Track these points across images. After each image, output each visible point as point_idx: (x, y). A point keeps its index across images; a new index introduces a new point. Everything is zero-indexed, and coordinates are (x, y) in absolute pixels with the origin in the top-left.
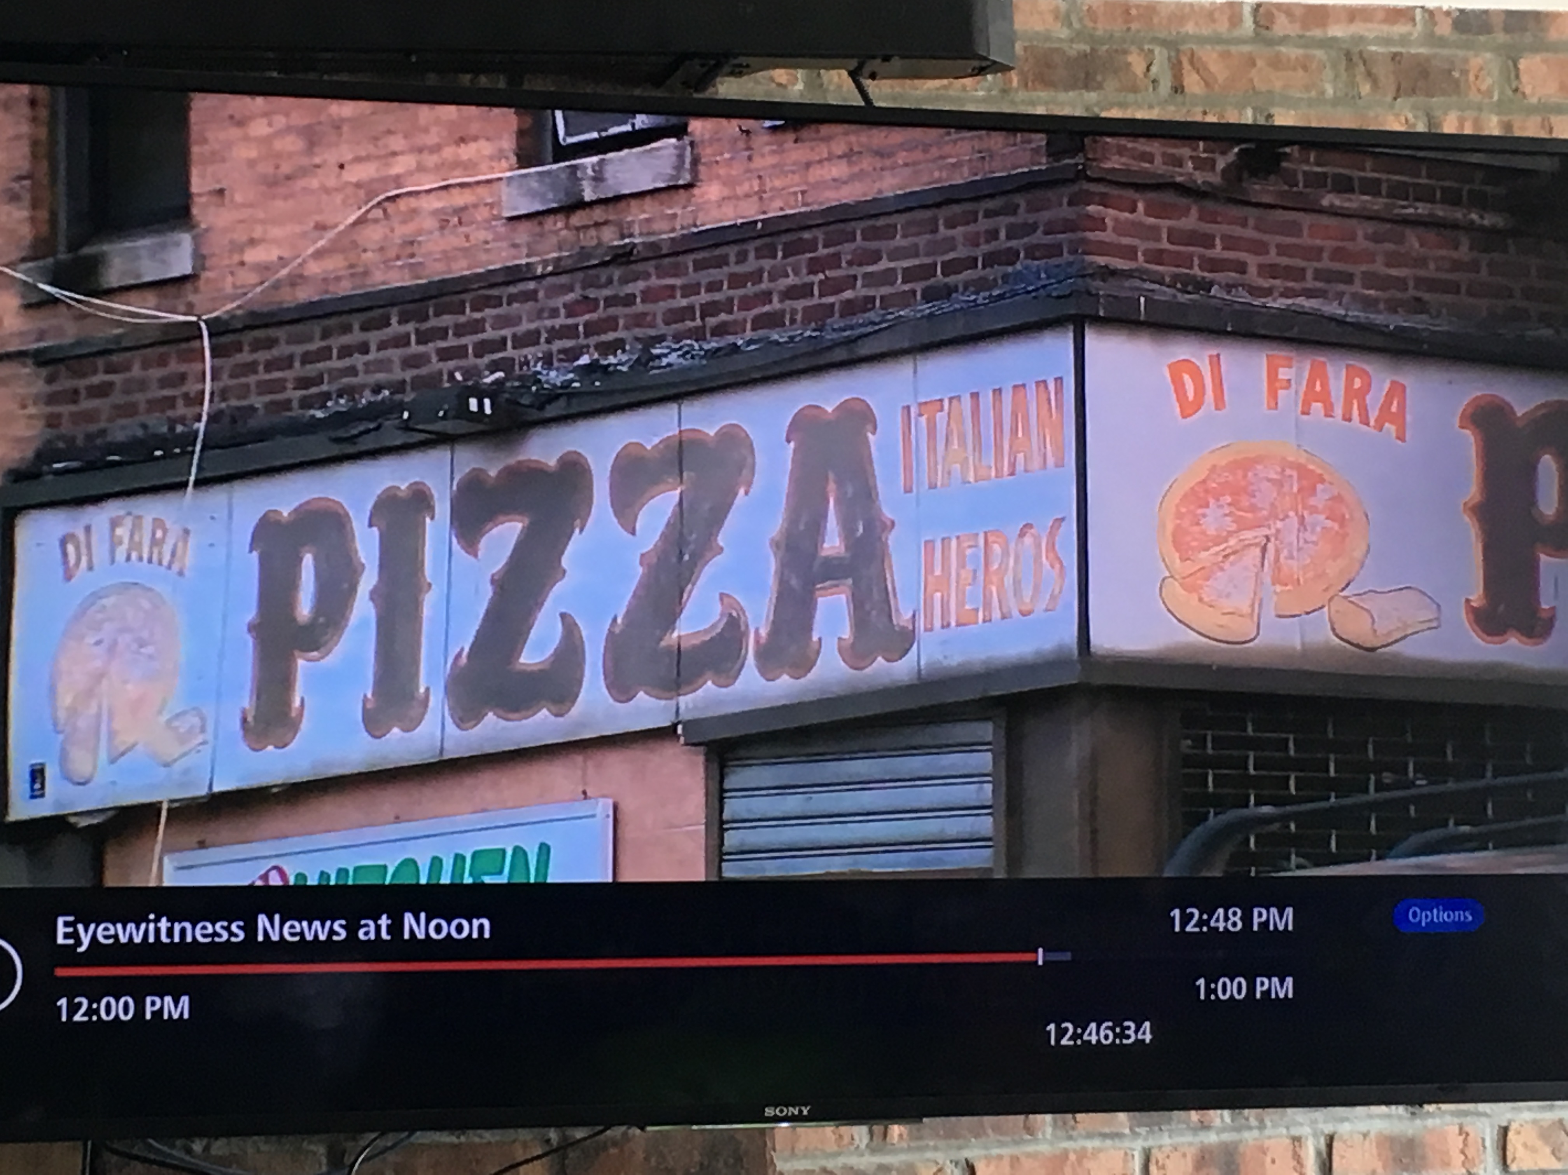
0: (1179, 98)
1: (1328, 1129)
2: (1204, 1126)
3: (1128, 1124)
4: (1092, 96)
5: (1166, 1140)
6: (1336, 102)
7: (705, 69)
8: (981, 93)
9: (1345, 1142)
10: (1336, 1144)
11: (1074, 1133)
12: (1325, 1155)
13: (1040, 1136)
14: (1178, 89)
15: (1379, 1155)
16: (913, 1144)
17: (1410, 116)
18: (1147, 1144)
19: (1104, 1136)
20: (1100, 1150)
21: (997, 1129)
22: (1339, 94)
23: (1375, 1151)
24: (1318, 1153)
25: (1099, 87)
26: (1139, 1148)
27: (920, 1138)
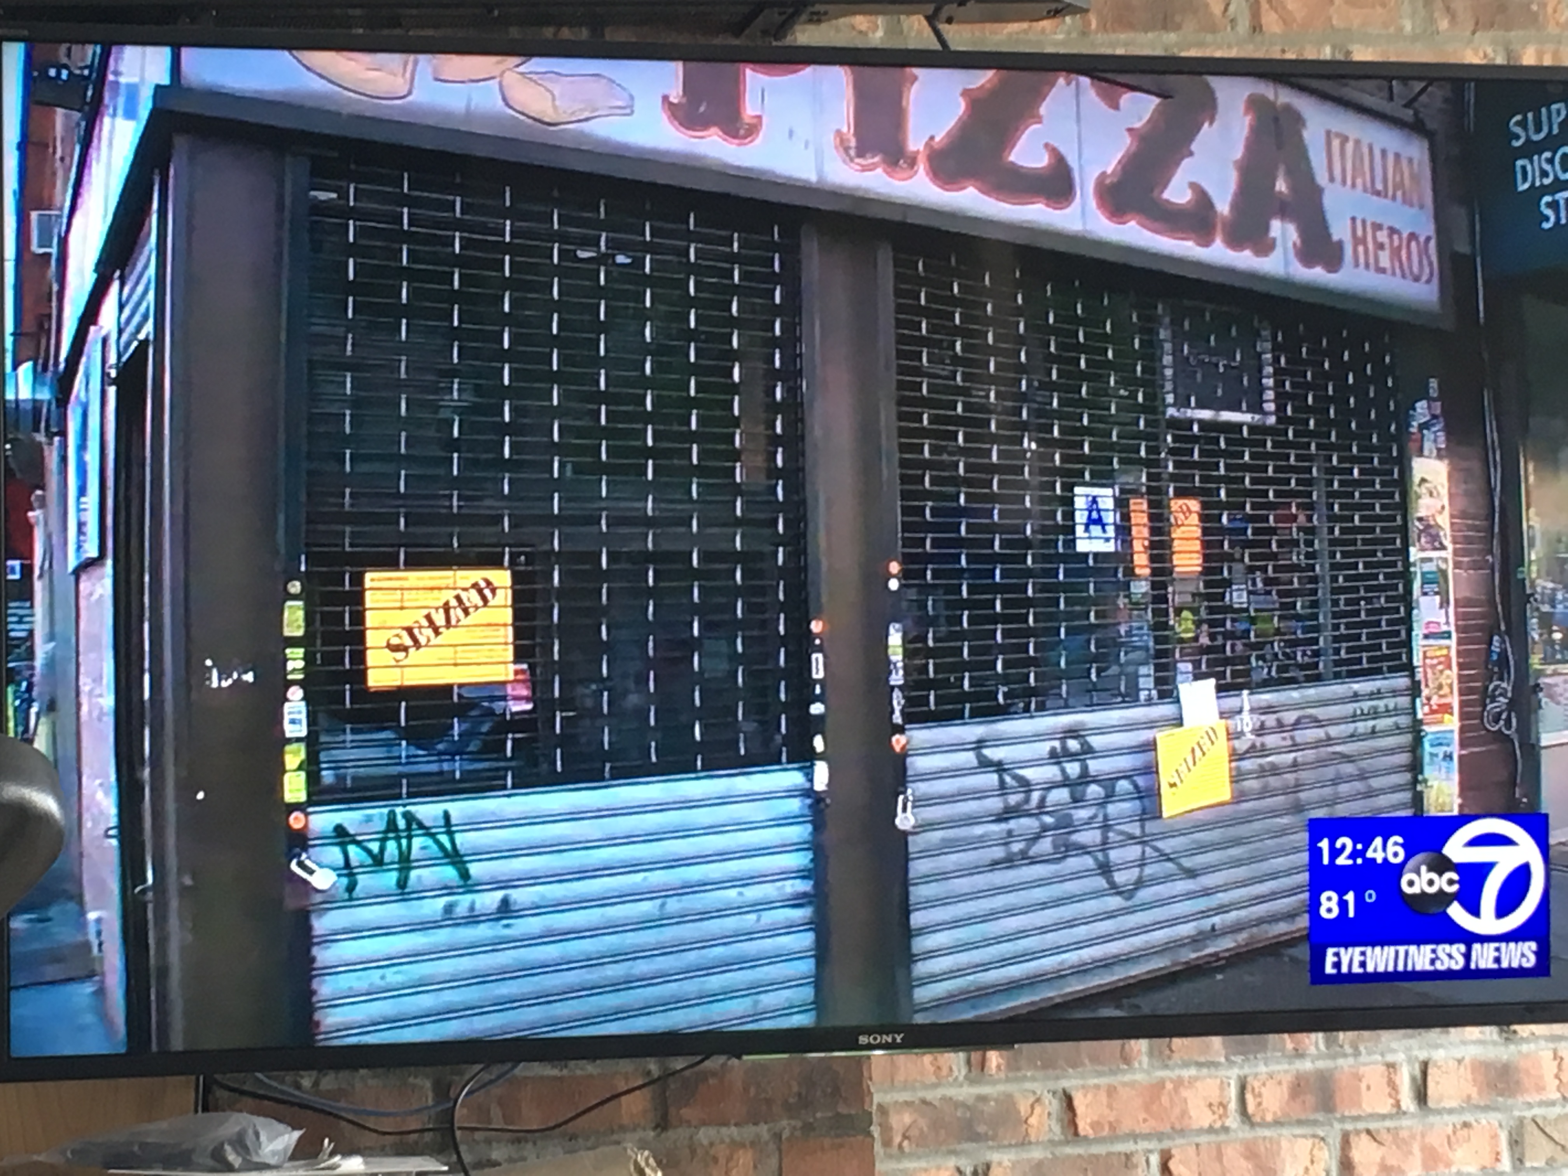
0: (1258, 38)
1: (1423, 1055)
2: (1299, 1054)
3: (1223, 1052)
4: (1172, 37)
5: (1262, 1069)
6: (1414, 38)
7: (784, 17)
8: (1060, 37)
9: (1439, 1067)
10: (1430, 1071)
11: (1171, 1063)
12: (1420, 1082)
13: (1136, 1065)
14: (1256, 28)
15: (1474, 1080)
16: (1011, 1075)
17: (1489, 50)
18: (1242, 1073)
19: (1199, 1065)
20: (1196, 1079)
21: (1095, 1059)
22: (1418, 31)
23: (1470, 1077)
24: (1413, 1079)
25: (1178, 27)
26: (1235, 1077)
27: (1018, 1069)
